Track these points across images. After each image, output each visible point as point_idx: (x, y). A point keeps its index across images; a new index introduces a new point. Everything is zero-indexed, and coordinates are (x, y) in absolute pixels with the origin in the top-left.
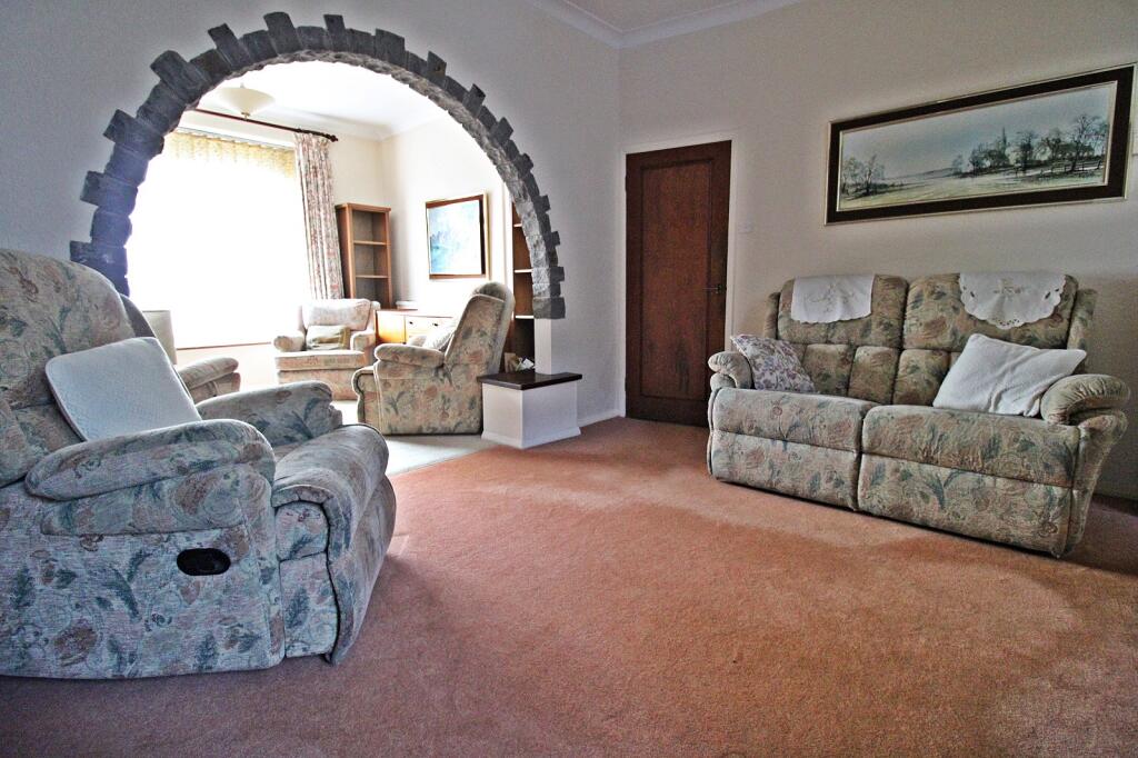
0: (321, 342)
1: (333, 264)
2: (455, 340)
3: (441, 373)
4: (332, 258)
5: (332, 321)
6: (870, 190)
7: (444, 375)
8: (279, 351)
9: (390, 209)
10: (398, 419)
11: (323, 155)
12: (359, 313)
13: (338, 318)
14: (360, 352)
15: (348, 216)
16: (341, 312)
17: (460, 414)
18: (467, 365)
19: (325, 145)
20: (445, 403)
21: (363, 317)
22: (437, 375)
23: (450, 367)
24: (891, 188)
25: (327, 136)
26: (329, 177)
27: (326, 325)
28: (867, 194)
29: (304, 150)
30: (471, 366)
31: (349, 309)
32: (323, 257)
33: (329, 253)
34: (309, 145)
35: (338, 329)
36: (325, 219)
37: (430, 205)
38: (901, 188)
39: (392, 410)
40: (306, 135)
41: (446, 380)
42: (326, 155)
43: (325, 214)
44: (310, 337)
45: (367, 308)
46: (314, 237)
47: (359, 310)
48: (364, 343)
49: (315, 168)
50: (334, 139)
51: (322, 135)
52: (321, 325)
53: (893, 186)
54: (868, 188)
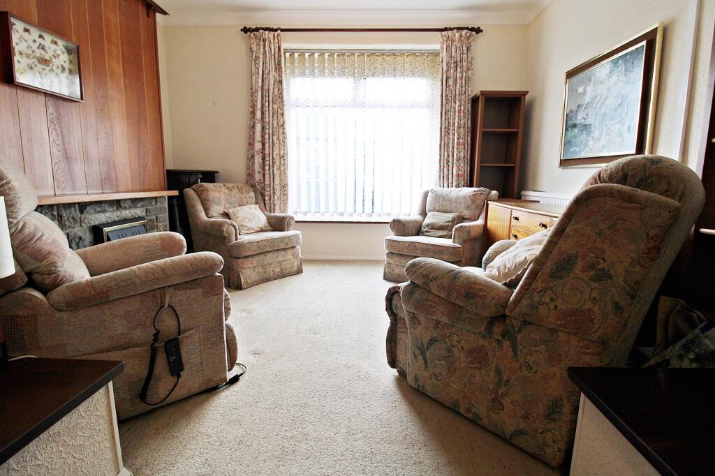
0: (432, 229)
1: (462, 155)
2: (533, 275)
3: (497, 330)
4: (462, 147)
5: (448, 208)
7: (504, 334)
8: (393, 233)
9: (526, 93)
10: (427, 375)
11: (465, 48)
12: (473, 202)
13: (454, 206)
14: (458, 246)
15: (480, 105)
16: (457, 200)
17: (525, 417)
18: (553, 331)
19: (469, 38)
20: (498, 384)
21: (477, 206)
22: (489, 331)
23: (517, 324)
25: (472, 29)
26: (468, 69)
27: (443, 212)
29: (448, 46)
30: (562, 337)
31: (464, 198)
32: (453, 148)
33: (458, 144)
34: (453, 41)
35: (450, 216)
36: (459, 111)
37: (570, 74)
39: (420, 357)
40: (450, 32)
41: (506, 343)
42: (468, 49)
43: (460, 106)
44: (427, 221)
45: (482, 197)
46: (447, 129)
47: (474, 197)
48: (465, 236)
49: (456, 63)
50: (478, 31)
51: (467, 28)
52: (438, 211)
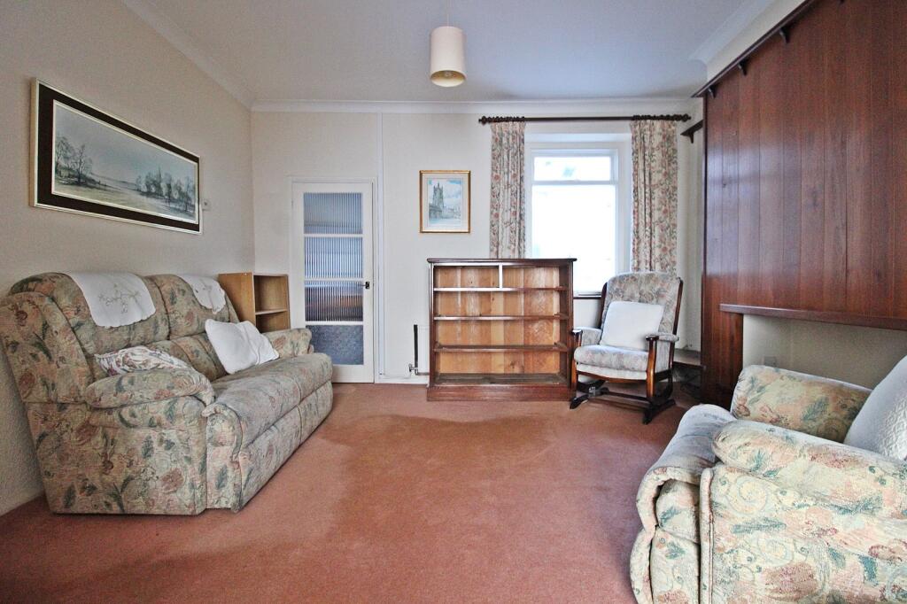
6: (80, 181)
24: (98, 186)
28: (78, 184)
38: (103, 188)
53: (99, 183)
54: (79, 178)
